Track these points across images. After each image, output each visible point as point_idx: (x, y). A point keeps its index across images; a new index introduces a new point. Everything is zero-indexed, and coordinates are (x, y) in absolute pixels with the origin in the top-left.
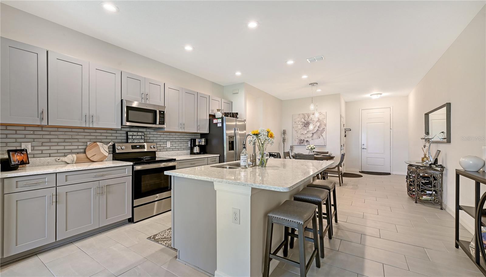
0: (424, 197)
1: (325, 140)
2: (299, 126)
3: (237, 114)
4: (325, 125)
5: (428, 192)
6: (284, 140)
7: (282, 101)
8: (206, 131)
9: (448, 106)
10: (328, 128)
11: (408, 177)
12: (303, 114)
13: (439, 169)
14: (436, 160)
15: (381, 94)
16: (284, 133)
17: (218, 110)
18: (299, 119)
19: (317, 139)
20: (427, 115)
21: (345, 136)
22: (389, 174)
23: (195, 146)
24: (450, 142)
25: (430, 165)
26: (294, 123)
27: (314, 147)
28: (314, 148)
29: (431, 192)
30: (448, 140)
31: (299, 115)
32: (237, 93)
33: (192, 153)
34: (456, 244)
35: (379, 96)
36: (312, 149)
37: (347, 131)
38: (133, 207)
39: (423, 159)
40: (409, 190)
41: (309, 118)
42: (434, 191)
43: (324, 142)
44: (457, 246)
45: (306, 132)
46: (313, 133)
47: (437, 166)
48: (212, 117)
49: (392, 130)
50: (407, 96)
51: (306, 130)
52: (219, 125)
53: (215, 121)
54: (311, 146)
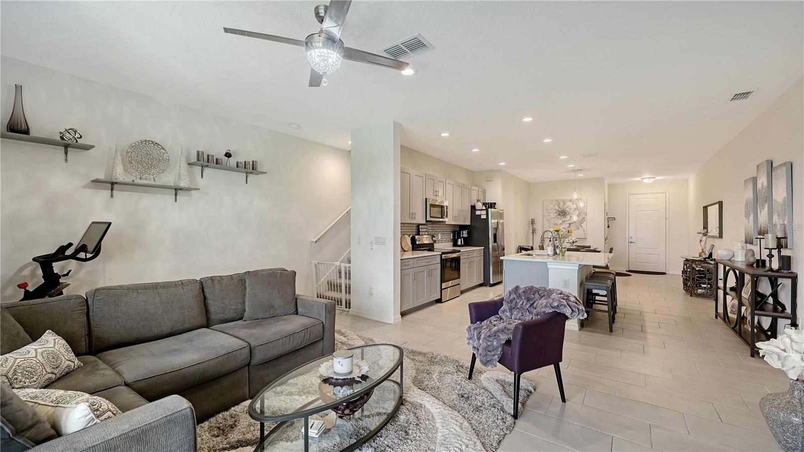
0: (699, 291)
1: (586, 231)
2: (552, 214)
3: (495, 204)
4: (586, 214)
5: (703, 286)
6: (534, 231)
7: (529, 183)
8: (468, 223)
9: (721, 204)
10: (589, 217)
11: (684, 272)
12: (557, 200)
13: (713, 262)
14: (711, 255)
15: (654, 178)
16: (533, 222)
17: (478, 201)
18: (551, 206)
19: (576, 230)
20: (705, 208)
21: (608, 227)
22: (665, 274)
23: (459, 237)
24: (722, 237)
25: (705, 259)
26: (545, 211)
27: (576, 240)
28: (576, 242)
29: (705, 286)
30: (721, 236)
31: (552, 201)
32: (492, 181)
33: (455, 244)
34: (716, 315)
35: (652, 180)
36: (573, 242)
37: (610, 221)
38: (441, 290)
39: (700, 253)
40: (685, 284)
41: (566, 205)
42: (708, 284)
43: (585, 235)
44: (716, 317)
45: (560, 222)
46: (570, 224)
47: (711, 260)
48: (473, 208)
49: (667, 221)
50: (687, 180)
51: (561, 219)
52: (484, 217)
53: (478, 213)
54: (573, 239)
